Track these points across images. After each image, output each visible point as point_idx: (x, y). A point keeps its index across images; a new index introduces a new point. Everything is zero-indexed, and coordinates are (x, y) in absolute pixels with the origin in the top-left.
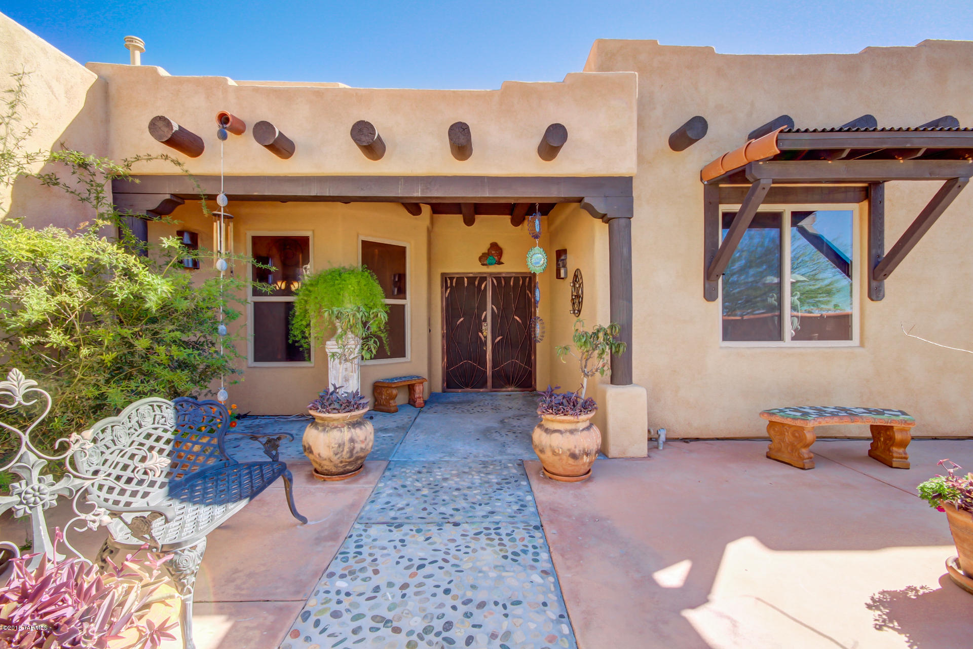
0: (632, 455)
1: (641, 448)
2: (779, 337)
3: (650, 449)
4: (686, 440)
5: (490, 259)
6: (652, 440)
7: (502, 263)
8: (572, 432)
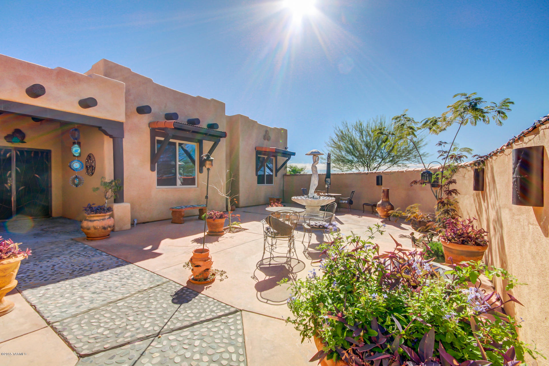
0: (125, 229)
1: (129, 226)
2: (175, 184)
3: (132, 227)
4: (144, 223)
5: (15, 139)
6: (132, 225)
7: (25, 142)
8: (103, 220)
